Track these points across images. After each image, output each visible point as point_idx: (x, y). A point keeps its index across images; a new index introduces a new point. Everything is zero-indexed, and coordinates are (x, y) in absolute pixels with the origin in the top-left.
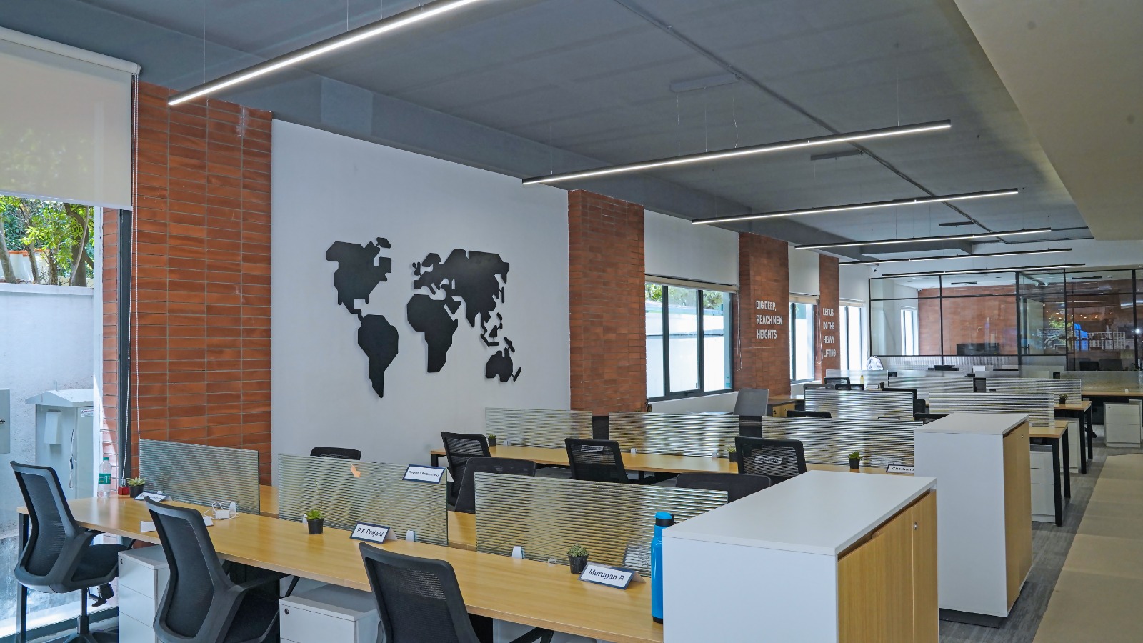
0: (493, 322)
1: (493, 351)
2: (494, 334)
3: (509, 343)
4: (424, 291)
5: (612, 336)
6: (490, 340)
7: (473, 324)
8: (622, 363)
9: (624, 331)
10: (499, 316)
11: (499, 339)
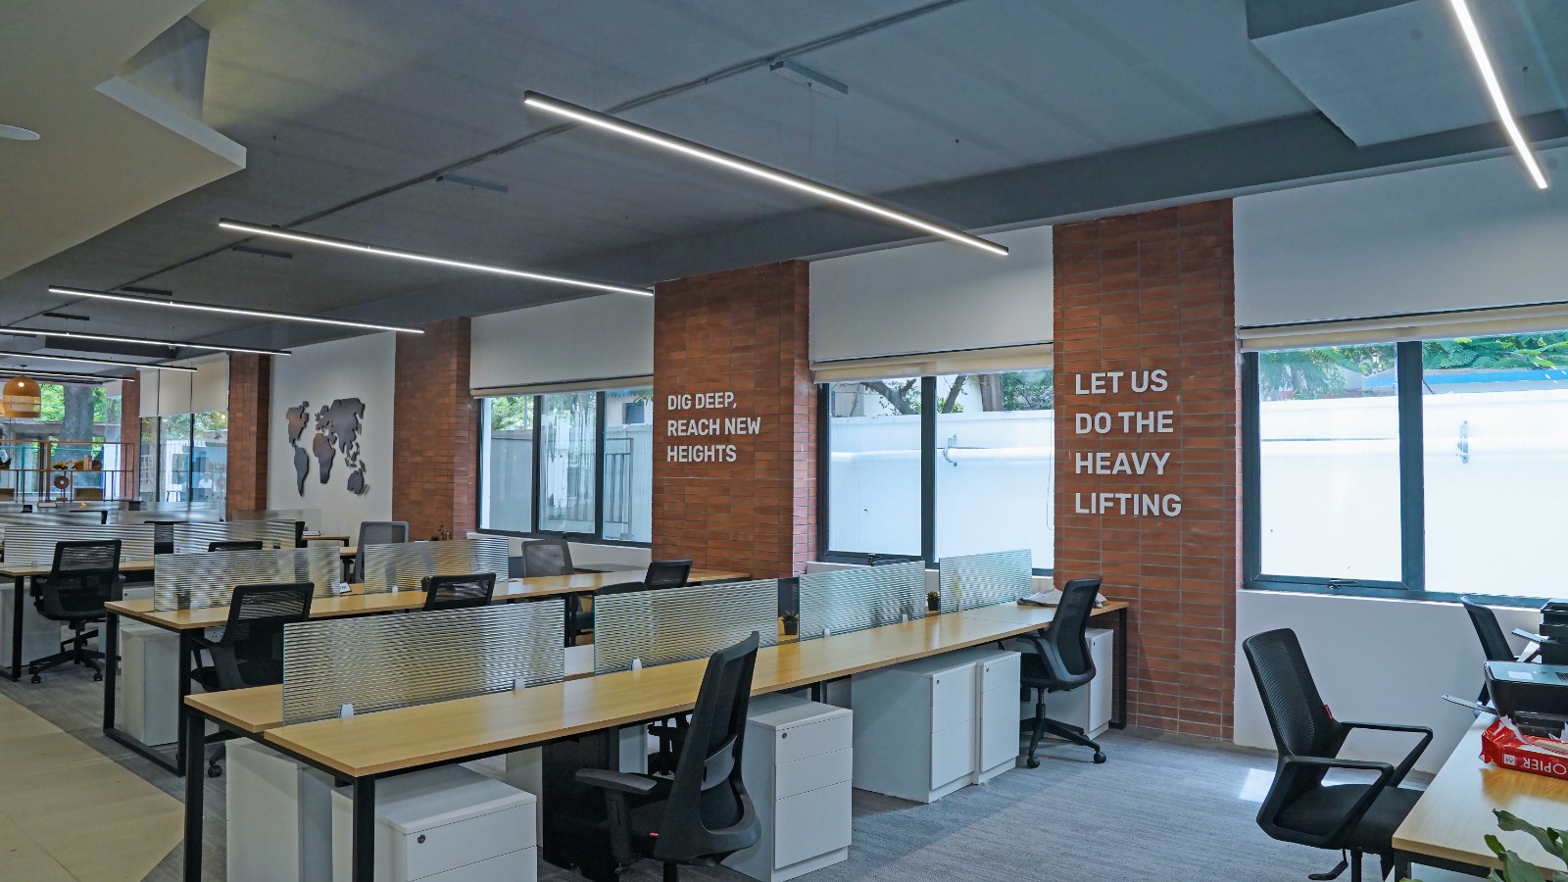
0: (354, 449)
1: (353, 470)
2: (354, 458)
3: (363, 465)
4: (321, 431)
5: (418, 459)
6: (351, 462)
7: (343, 452)
8: (427, 486)
9: (431, 453)
10: (357, 444)
11: (357, 463)
